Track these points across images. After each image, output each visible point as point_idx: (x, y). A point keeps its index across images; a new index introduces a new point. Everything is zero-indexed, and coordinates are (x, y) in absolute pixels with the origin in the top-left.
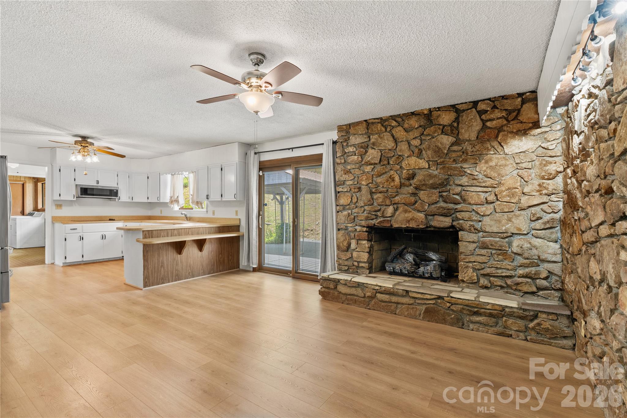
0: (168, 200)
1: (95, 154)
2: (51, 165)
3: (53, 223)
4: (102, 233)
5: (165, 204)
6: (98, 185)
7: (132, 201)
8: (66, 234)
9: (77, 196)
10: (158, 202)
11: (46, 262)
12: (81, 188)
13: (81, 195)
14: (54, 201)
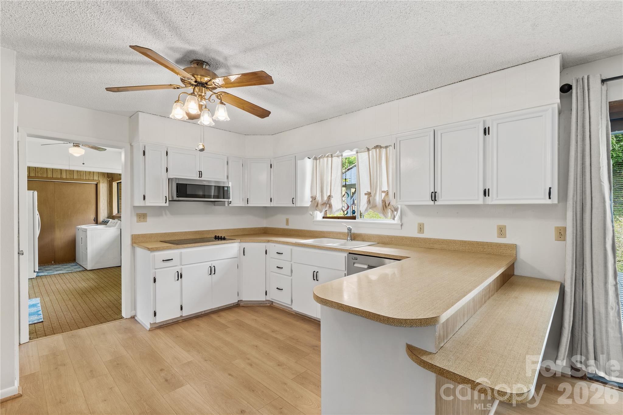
0: (307, 202)
1: (222, 103)
2: (129, 146)
3: (133, 248)
4: (209, 264)
5: (303, 210)
6: (201, 179)
7: (247, 205)
8: (156, 270)
9: (170, 199)
10: (294, 207)
11: (124, 314)
12: (177, 184)
13: (177, 197)
14: (134, 207)
